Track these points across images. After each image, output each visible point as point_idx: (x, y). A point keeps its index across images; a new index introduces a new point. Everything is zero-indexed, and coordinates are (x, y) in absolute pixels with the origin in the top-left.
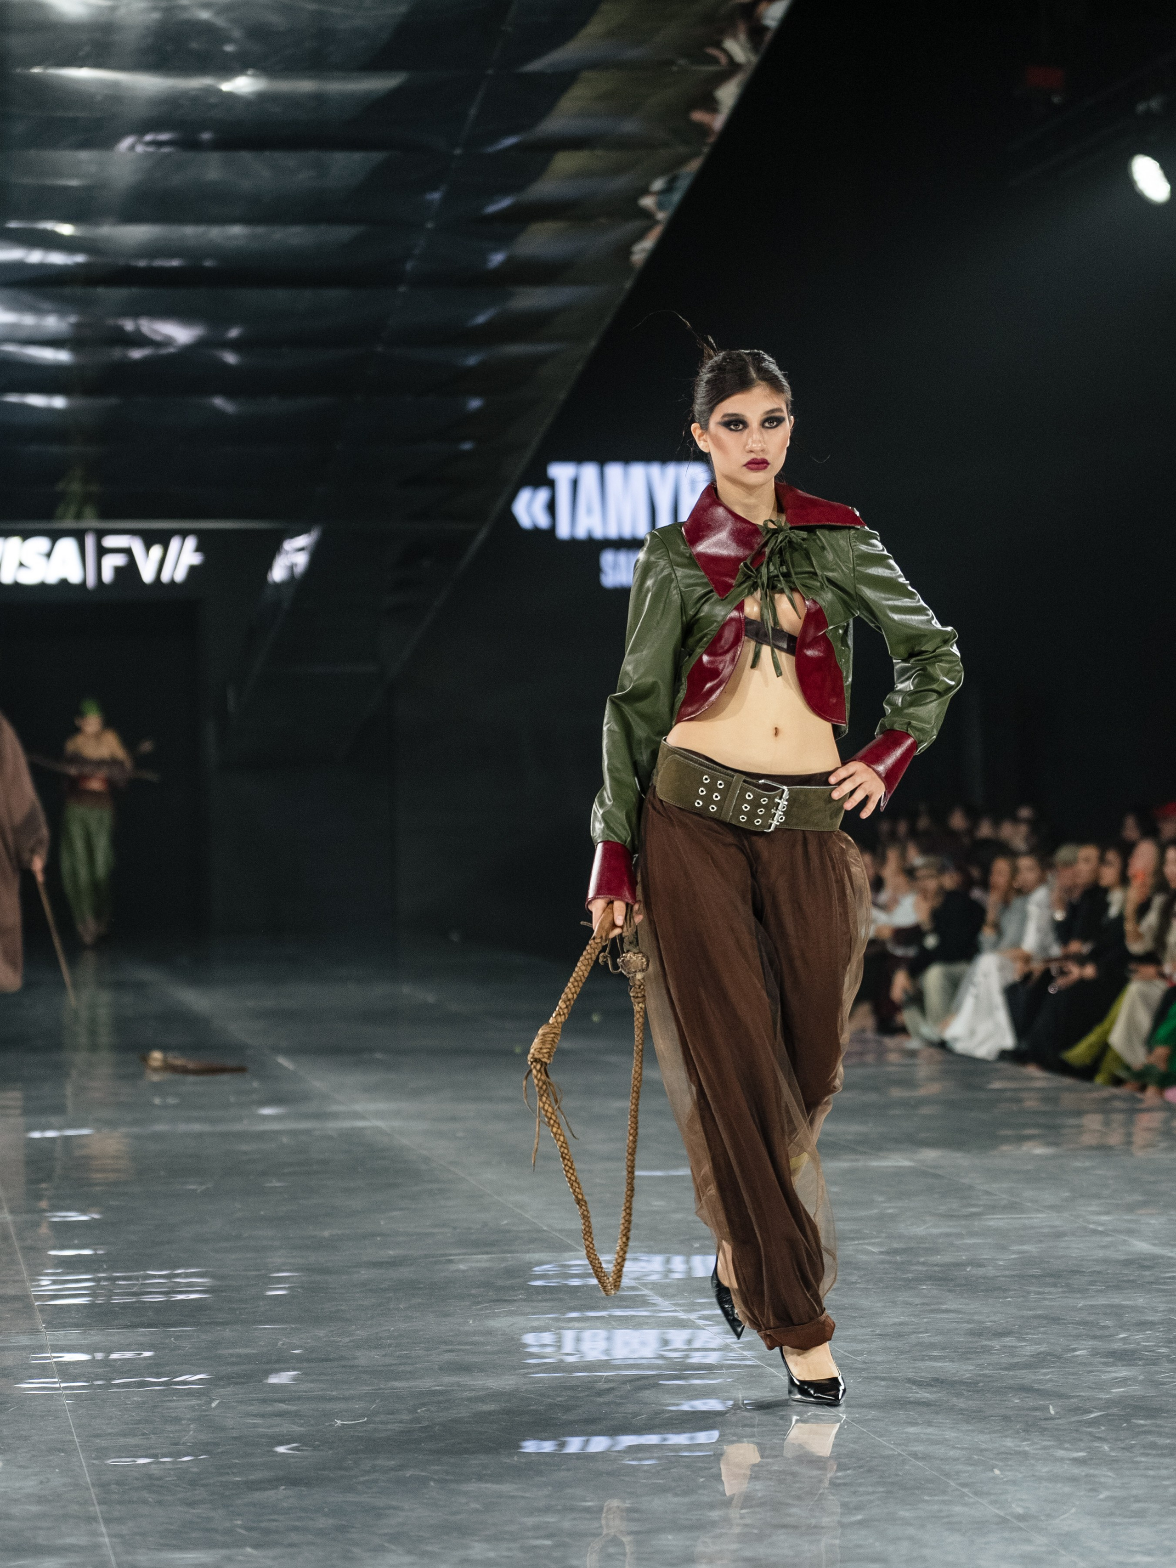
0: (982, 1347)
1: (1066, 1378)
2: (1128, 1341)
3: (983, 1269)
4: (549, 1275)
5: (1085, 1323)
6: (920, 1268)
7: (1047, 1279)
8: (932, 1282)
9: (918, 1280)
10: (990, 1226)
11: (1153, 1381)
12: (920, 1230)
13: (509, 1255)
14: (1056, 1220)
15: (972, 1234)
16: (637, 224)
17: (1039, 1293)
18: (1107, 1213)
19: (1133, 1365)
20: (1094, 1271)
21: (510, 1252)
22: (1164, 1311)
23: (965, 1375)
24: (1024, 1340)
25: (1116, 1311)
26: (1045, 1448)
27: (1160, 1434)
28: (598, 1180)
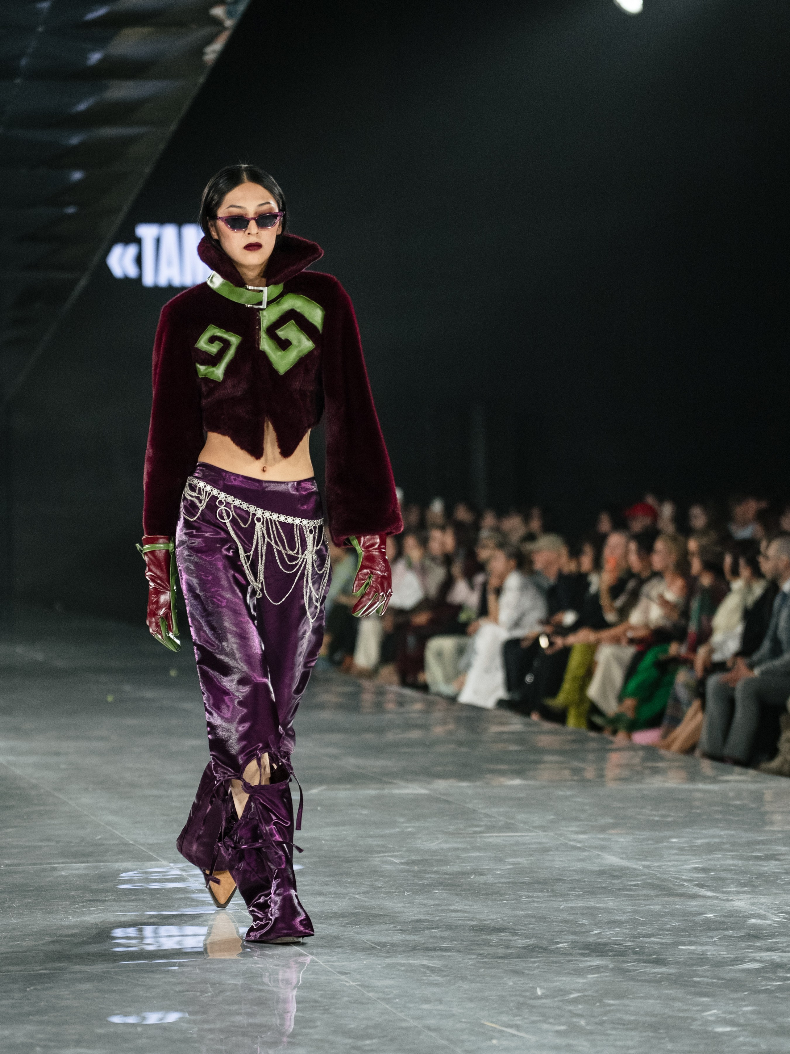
0: (483, 940)
1: (551, 966)
2: (601, 936)
3: (484, 877)
4: (135, 880)
5: (567, 921)
6: (433, 876)
7: (536, 885)
8: (442, 887)
9: (432, 886)
10: (490, 842)
11: (621, 969)
12: (434, 845)
13: (102, 864)
14: (544, 838)
15: (476, 849)
16: (208, 30)
17: (529, 897)
18: (584, 833)
19: (605, 956)
20: (574, 880)
21: (103, 862)
22: (630, 912)
23: (468, 962)
24: (517, 935)
25: (591, 912)
26: (533, 1022)
27: (627, 1013)
28: (173, 804)
